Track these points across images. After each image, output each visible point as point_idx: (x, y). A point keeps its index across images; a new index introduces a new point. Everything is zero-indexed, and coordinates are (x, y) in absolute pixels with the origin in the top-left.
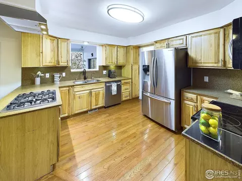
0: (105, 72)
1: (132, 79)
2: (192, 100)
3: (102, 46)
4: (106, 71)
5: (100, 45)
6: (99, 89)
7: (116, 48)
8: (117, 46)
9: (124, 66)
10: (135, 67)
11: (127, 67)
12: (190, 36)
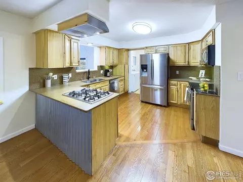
0: (102, 72)
1: (124, 77)
2: (175, 85)
3: (100, 47)
5: (98, 47)
7: (112, 50)
8: (113, 48)
9: (116, 66)
10: (126, 66)
11: (119, 67)
12: (170, 46)
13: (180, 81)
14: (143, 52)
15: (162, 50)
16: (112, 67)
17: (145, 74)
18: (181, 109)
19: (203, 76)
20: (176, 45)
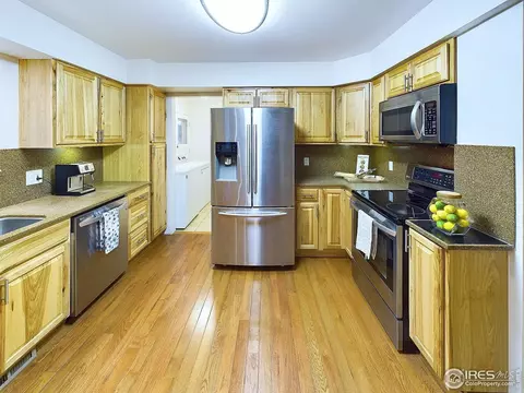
0: (33, 177)
1: (151, 185)
2: (312, 199)
3: (22, 62)
4: (39, 172)
6: (46, 256)
7: (95, 82)
8: (101, 77)
9: (114, 148)
10: (159, 148)
11: (129, 149)
12: (294, 90)
13: (321, 187)
14: (217, 103)
15: (272, 99)
16: (96, 153)
17: (228, 175)
18: (328, 261)
19: (366, 170)
20: (306, 90)
